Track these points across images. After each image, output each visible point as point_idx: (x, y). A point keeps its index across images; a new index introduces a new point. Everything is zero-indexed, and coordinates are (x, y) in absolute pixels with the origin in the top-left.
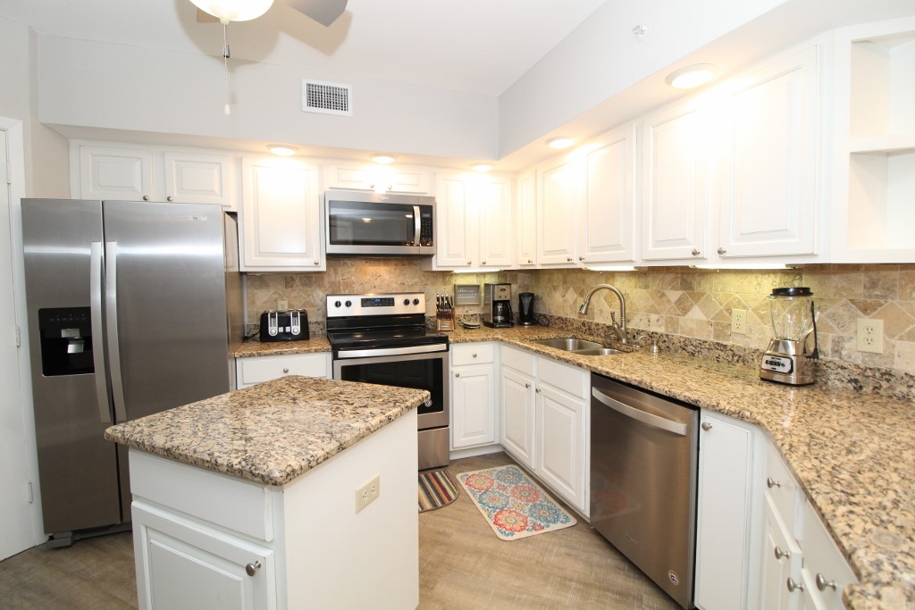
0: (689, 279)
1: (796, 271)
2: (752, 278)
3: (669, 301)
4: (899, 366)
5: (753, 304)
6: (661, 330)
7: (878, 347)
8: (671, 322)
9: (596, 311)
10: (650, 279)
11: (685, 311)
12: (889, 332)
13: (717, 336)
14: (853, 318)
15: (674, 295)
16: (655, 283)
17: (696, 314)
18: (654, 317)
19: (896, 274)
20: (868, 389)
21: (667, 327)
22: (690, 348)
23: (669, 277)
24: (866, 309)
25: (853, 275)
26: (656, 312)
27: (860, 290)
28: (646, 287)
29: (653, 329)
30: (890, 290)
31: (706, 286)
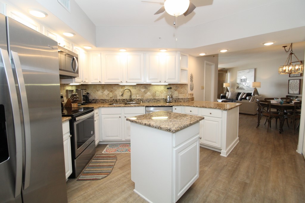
0: (147, 87)
1: (169, 84)
2: (160, 86)
3: (142, 91)
4: (180, 97)
5: (160, 91)
6: (140, 98)
7: (177, 95)
8: (143, 96)
9: (118, 96)
10: (136, 87)
11: (146, 93)
12: (178, 93)
13: (153, 97)
14: (174, 91)
15: (143, 90)
16: (138, 88)
17: (149, 93)
18: (138, 95)
19: (179, 85)
20: (177, 101)
21: (141, 97)
22: (148, 101)
23: (142, 86)
24: (176, 90)
25: (174, 85)
26: (138, 94)
27: (175, 88)
28: (135, 89)
29: (138, 98)
30: (178, 87)
31: (151, 88)
